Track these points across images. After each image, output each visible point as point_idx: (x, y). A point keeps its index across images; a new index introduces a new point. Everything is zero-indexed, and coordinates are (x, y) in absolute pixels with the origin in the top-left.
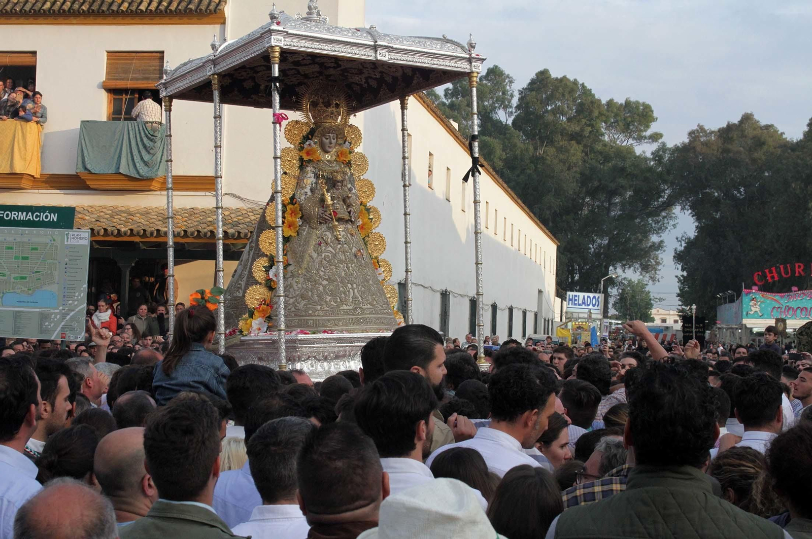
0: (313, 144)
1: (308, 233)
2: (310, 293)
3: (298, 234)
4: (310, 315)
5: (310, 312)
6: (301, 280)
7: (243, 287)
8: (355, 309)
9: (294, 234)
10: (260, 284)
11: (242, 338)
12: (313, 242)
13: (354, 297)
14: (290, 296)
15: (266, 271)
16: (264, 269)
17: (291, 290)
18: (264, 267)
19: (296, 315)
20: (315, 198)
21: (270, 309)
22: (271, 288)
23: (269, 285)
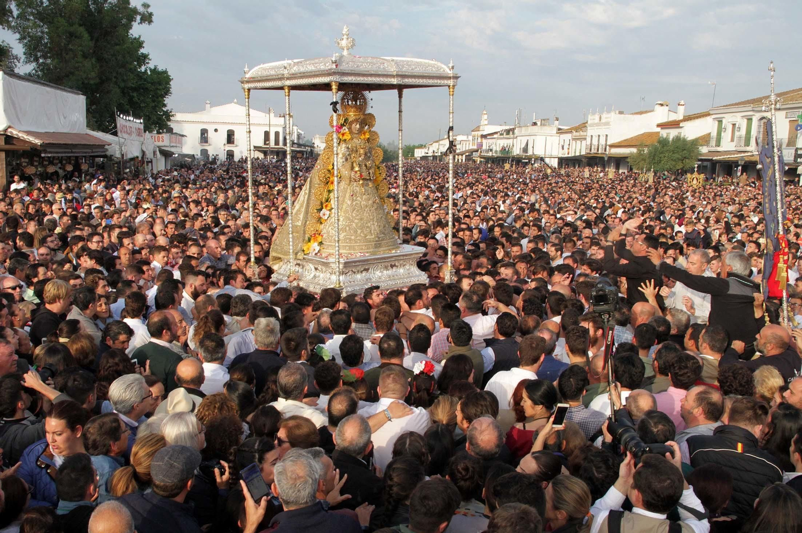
0: (346, 129)
1: (344, 188)
6: (341, 219)
14: (334, 229)
20: (348, 165)
21: (321, 237)
22: (321, 223)
23: (320, 221)
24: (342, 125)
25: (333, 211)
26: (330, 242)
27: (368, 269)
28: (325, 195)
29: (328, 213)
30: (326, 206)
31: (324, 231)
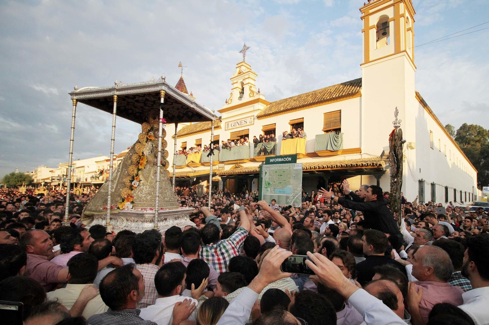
0: (151, 133)
1: (149, 168)
2: (152, 193)
3: (145, 168)
4: (153, 202)
5: (153, 201)
6: (148, 187)
7: (115, 188)
8: (170, 200)
9: (143, 168)
10: (128, 187)
11: (120, 211)
12: (152, 173)
13: (169, 195)
14: (143, 193)
15: (130, 182)
16: (129, 181)
17: (143, 191)
18: (130, 180)
19: (146, 202)
20: (153, 155)
21: (132, 199)
22: (132, 190)
23: (131, 188)
24: (149, 131)
25: (141, 182)
26: (140, 201)
27: (167, 219)
28: (136, 172)
29: (138, 183)
30: (136, 179)
31: (135, 194)
